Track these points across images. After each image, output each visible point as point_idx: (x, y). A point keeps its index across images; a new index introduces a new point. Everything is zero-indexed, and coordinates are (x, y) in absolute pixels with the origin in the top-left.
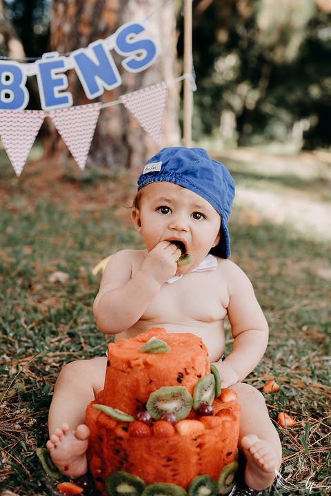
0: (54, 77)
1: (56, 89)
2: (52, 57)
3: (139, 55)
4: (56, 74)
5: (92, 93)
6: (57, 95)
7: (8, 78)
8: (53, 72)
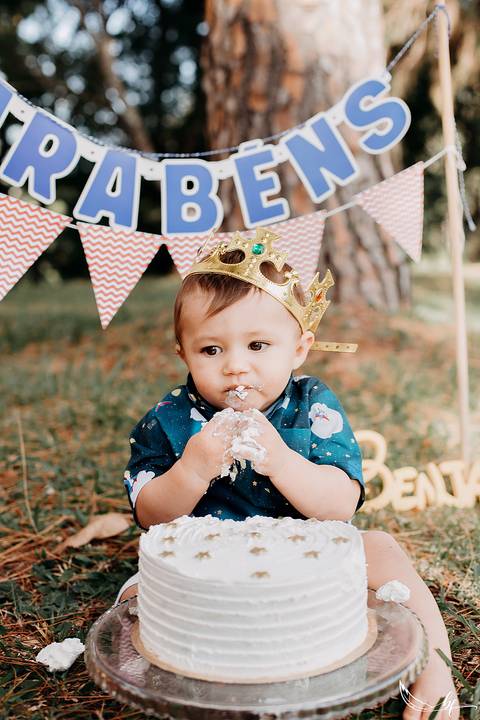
0: (259, 177)
1: (264, 195)
2: (255, 147)
3: (381, 127)
4: (262, 172)
5: (318, 194)
6: (266, 204)
7: (190, 185)
8: (257, 169)
